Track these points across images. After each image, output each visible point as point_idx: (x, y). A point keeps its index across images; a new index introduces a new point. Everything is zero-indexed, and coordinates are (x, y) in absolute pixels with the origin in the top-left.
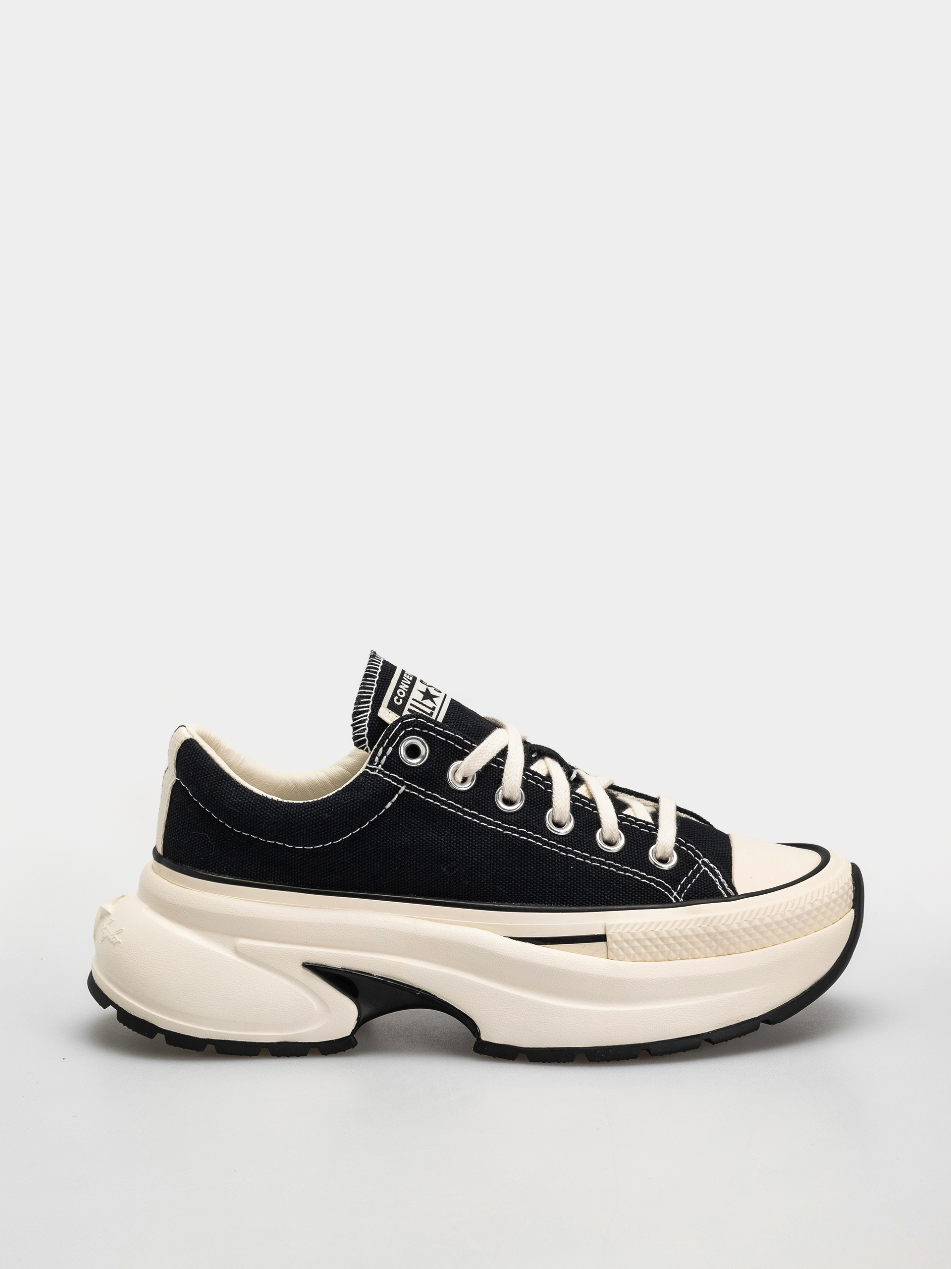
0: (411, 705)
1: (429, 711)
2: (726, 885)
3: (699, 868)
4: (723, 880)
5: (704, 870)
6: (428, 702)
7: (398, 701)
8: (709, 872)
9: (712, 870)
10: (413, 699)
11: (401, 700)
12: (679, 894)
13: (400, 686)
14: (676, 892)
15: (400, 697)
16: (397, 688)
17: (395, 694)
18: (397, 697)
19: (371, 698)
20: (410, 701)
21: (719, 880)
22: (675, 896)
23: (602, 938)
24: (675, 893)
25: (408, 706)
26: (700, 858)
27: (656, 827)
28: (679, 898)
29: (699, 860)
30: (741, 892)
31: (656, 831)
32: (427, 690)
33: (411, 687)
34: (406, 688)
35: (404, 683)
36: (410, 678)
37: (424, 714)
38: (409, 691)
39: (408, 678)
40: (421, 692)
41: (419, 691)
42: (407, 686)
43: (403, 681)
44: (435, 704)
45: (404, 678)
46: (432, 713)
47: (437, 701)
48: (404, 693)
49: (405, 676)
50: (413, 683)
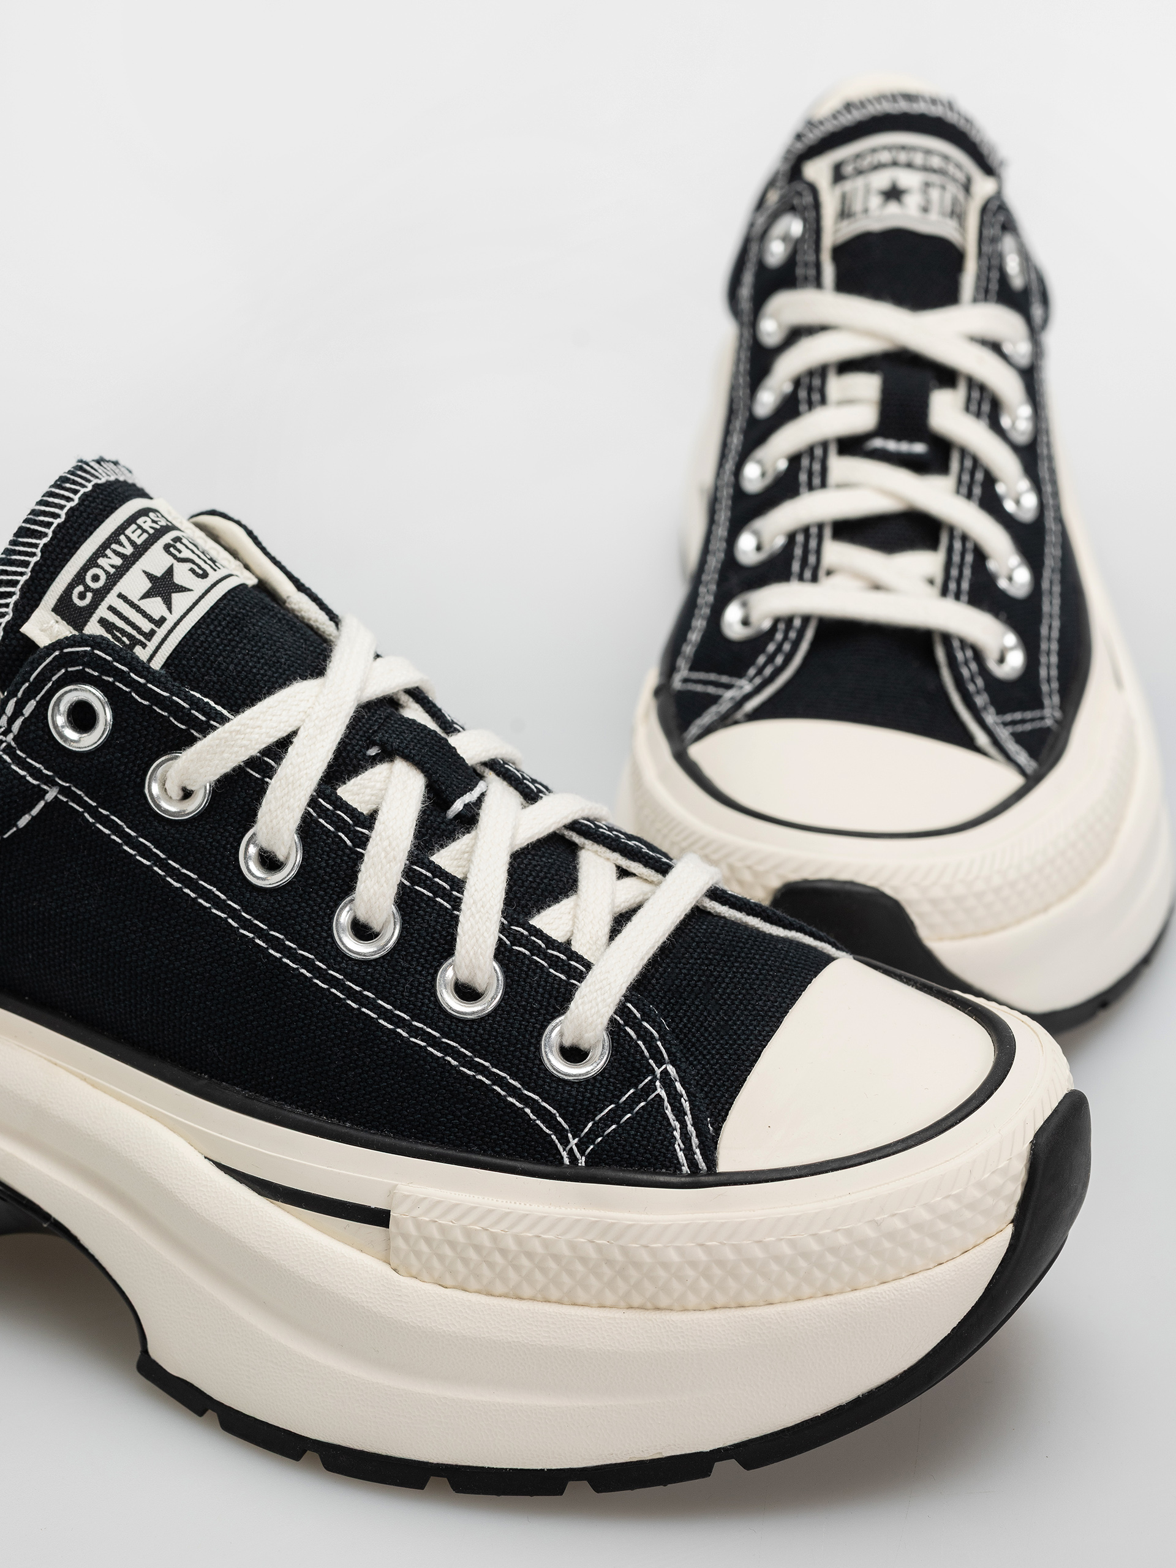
0: (111, 608)
1: (146, 626)
2: (695, 1141)
3: (651, 1087)
4: (691, 1129)
5: (658, 1095)
6: (155, 606)
7: (82, 596)
8: (666, 1103)
9: (674, 1097)
10: (120, 596)
11: (89, 595)
12: (581, 1147)
13: (101, 561)
14: (577, 1140)
15: (88, 588)
16: (92, 562)
17: (79, 578)
18: (81, 588)
19: (19, 586)
20: (111, 599)
21: (684, 1126)
22: (571, 1149)
23: (379, 1218)
24: (573, 1142)
25: (102, 611)
26: (660, 1063)
27: (588, 966)
28: (578, 1155)
29: (656, 1068)
30: (726, 1163)
31: (581, 977)
32: (170, 571)
33: (129, 562)
34: (113, 566)
35: (114, 551)
36: (139, 537)
37: (134, 633)
38: (120, 572)
39: (134, 537)
40: (150, 576)
41: (145, 572)
42: (118, 561)
43: (114, 546)
44: (170, 609)
45: (122, 538)
46: (152, 633)
47: (181, 602)
48: (103, 577)
49: (128, 532)
50: (140, 550)
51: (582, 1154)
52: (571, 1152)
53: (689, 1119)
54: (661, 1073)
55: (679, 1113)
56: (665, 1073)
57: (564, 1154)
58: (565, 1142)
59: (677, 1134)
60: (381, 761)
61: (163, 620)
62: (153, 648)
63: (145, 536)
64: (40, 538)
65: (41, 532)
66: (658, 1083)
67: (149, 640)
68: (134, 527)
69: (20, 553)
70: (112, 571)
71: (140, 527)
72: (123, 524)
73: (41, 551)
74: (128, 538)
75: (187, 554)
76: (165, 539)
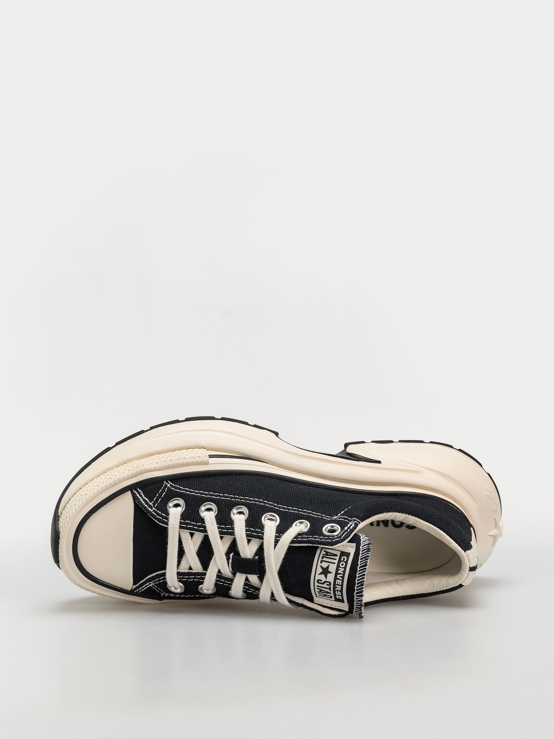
0: (335, 559)
1: (325, 559)
3: (154, 504)
5: (151, 503)
6: (325, 565)
7: (344, 559)
8: (148, 501)
10: (334, 563)
12: (166, 486)
14: (168, 486)
15: (343, 561)
16: (345, 568)
17: (346, 563)
18: (345, 560)
19: (361, 554)
20: (336, 561)
22: (168, 484)
23: (212, 457)
25: (337, 558)
28: (166, 483)
29: (155, 509)
32: (326, 577)
33: (337, 573)
34: (340, 570)
35: (341, 574)
36: (338, 582)
37: (327, 556)
38: (337, 570)
39: (339, 581)
40: (330, 573)
41: (332, 573)
43: (342, 575)
44: (321, 566)
45: (341, 579)
47: (320, 570)
48: (341, 566)
50: (336, 578)
53: (141, 500)
54: (153, 508)
55: (144, 500)
58: (170, 485)
59: (143, 496)
60: (253, 556)
61: (321, 562)
62: (321, 555)
63: (337, 584)
68: (340, 584)
69: (363, 561)
70: (339, 568)
72: (343, 583)
73: (359, 564)
74: (340, 580)
75: (325, 585)
76: (332, 586)
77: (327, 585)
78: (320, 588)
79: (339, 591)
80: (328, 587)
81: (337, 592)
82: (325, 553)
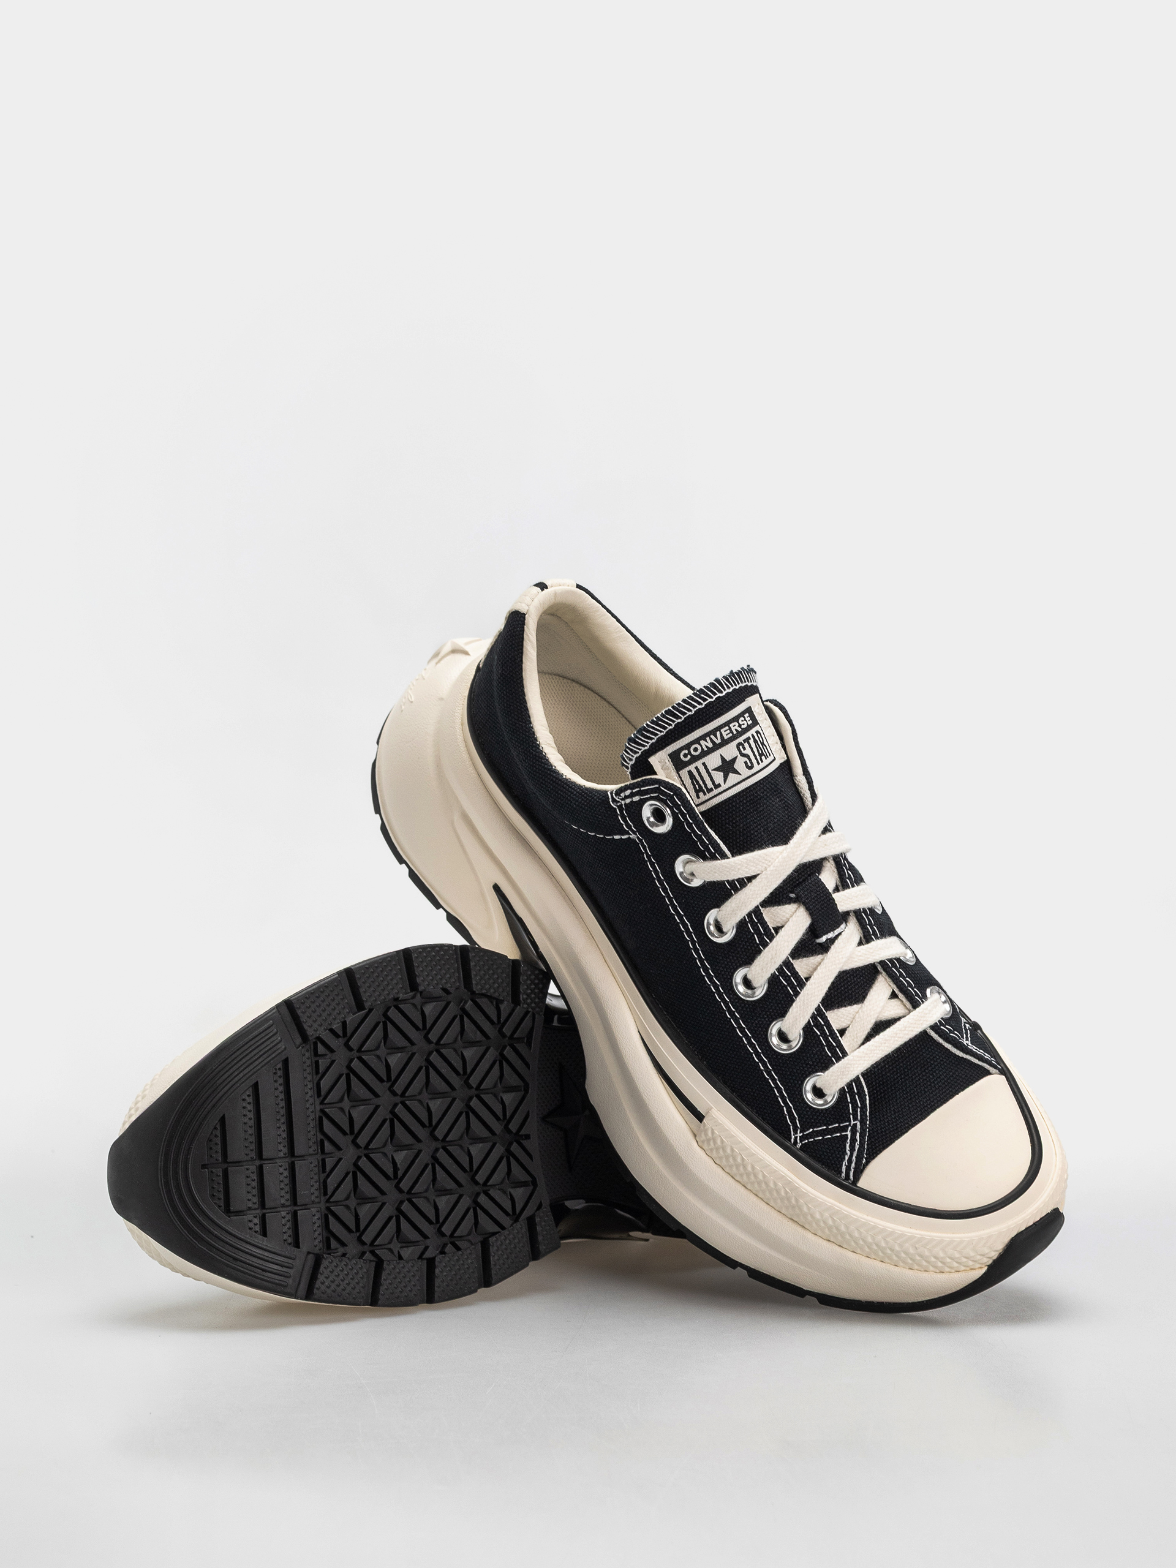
0: (696, 768)
1: (710, 785)
2: (853, 1165)
3: (845, 1129)
4: (854, 1158)
5: (847, 1135)
6: (718, 777)
7: (685, 756)
8: (848, 1141)
9: (853, 1140)
10: (704, 764)
11: (689, 757)
12: (802, 1138)
13: (702, 742)
15: (690, 753)
16: (697, 741)
17: (687, 747)
18: (687, 752)
19: (657, 737)
20: (699, 764)
21: (852, 1155)
25: (692, 767)
26: (855, 1119)
27: (845, 1054)
28: (798, 1141)
29: (852, 1121)
30: (863, 1183)
31: (838, 1059)
32: (734, 760)
33: (716, 747)
35: (711, 739)
36: (727, 735)
38: (710, 751)
39: (724, 734)
40: (723, 758)
41: (721, 755)
42: (710, 745)
43: (712, 736)
44: (725, 781)
45: (718, 733)
46: (711, 790)
47: (733, 778)
48: (700, 750)
49: (722, 731)
50: (725, 742)
51: (801, 1141)
52: (796, 1138)
53: (855, 1154)
54: (854, 1124)
55: (852, 1149)
56: (855, 1125)
57: (793, 1137)
58: (796, 1133)
59: (847, 1158)
60: (795, 902)
61: (719, 785)
62: (709, 798)
63: (731, 735)
64: (677, 719)
65: (678, 716)
66: (850, 1128)
67: (708, 793)
69: (664, 722)
70: (706, 749)
71: (730, 729)
72: (722, 725)
73: (675, 725)
74: (721, 734)
75: (748, 751)
76: (741, 740)
77: (744, 749)
78: (758, 758)
79: (738, 723)
80: (746, 745)
81: (743, 727)
82: (701, 794)
